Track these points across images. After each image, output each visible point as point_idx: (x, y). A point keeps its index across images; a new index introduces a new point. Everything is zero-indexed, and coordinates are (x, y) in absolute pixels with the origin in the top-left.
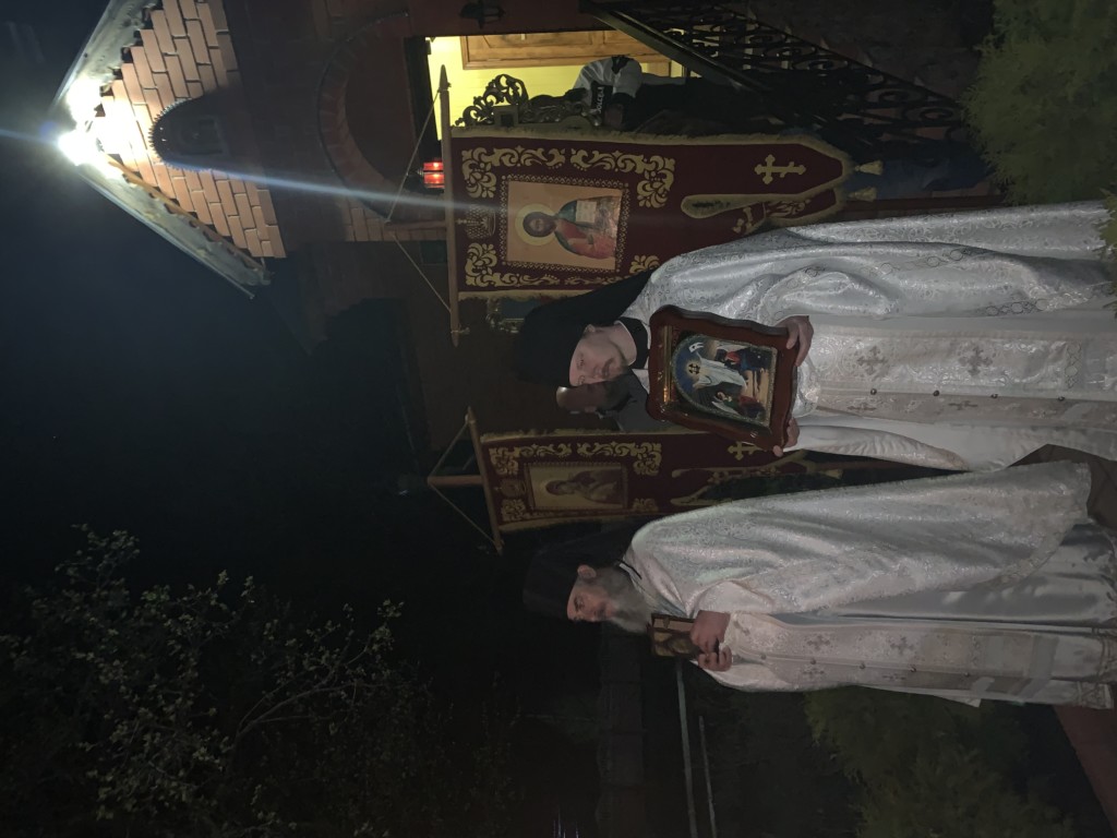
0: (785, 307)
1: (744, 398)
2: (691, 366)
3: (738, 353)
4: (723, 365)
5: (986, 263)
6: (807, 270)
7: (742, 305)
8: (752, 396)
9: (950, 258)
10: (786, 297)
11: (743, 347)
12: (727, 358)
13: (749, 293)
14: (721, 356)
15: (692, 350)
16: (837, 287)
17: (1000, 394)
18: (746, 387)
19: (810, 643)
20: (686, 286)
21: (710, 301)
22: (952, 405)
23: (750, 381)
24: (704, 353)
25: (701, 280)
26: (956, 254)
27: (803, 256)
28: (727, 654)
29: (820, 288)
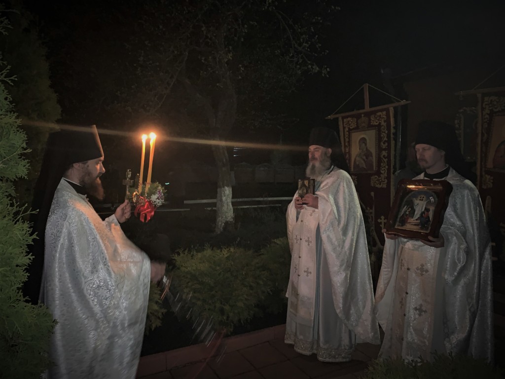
0: (450, 237)
1: (408, 219)
2: (423, 197)
3: (429, 217)
4: (423, 211)
5: (468, 321)
6: (468, 247)
7: (452, 220)
8: (408, 221)
9: (471, 307)
10: (455, 238)
11: (431, 219)
12: (426, 212)
13: (458, 223)
14: (427, 210)
15: (431, 198)
16: (459, 259)
17: (406, 317)
18: (412, 220)
19: (308, 238)
20: (463, 196)
21: (454, 206)
22: (402, 299)
23: (415, 221)
24: (429, 203)
25: (466, 202)
26: (473, 310)
27: (475, 247)
28: (301, 208)
29: (458, 252)
